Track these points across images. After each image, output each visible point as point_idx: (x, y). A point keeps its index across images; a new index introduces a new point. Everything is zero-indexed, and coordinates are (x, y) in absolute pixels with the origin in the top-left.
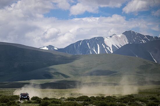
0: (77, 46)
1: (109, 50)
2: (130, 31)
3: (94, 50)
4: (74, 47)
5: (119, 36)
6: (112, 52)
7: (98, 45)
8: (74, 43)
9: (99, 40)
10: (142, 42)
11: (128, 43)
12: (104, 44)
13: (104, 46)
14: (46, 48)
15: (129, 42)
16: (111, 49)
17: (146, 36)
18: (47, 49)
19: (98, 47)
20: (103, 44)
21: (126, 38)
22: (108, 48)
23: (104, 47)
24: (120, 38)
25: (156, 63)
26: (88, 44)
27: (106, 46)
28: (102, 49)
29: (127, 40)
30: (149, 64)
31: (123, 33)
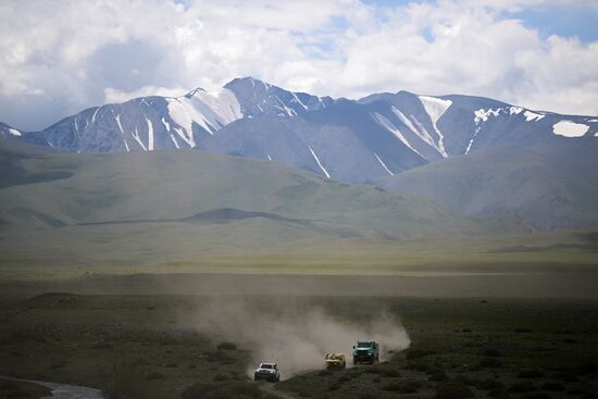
0: (82, 124)
1: (184, 137)
2: (247, 80)
3: (137, 138)
4: (72, 128)
5: (215, 94)
6: (192, 144)
7: (149, 122)
8: (74, 117)
9: (154, 106)
10: (285, 112)
11: (241, 116)
12: (169, 119)
13: (167, 125)
15: (246, 114)
16: (190, 134)
17: (298, 94)
19: (148, 129)
20: (163, 120)
21: (236, 99)
22: (180, 132)
23: (168, 128)
24: (216, 101)
25: (327, 181)
26: (118, 119)
27: (174, 125)
28: (161, 135)
29: (238, 109)
30: (310, 183)
31: (227, 86)
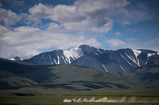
0: (40, 57)
1: (68, 61)
2: (85, 45)
3: (55, 61)
4: (37, 58)
5: (76, 49)
6: (70, 63)
7: (58, 57)
8: (38, 55)
9: (59, 52)
10: (95, 54)
11: (83, 55)
13: (63, 57)
14: (13, 59)
16: (69, 60)
17: (99, 49)
18: (15, 60)
19: (58, 59)
20: (62, 56)
21: (82, 50)
22: (67, 59)
23: (63, 58)
24: (77, 51)
25: (107, 73)
26: (50, 56)
27: (65, 57)
28: (61, 60)
29: (82, 53)
30: (102, 73)
31: (79, 47)
